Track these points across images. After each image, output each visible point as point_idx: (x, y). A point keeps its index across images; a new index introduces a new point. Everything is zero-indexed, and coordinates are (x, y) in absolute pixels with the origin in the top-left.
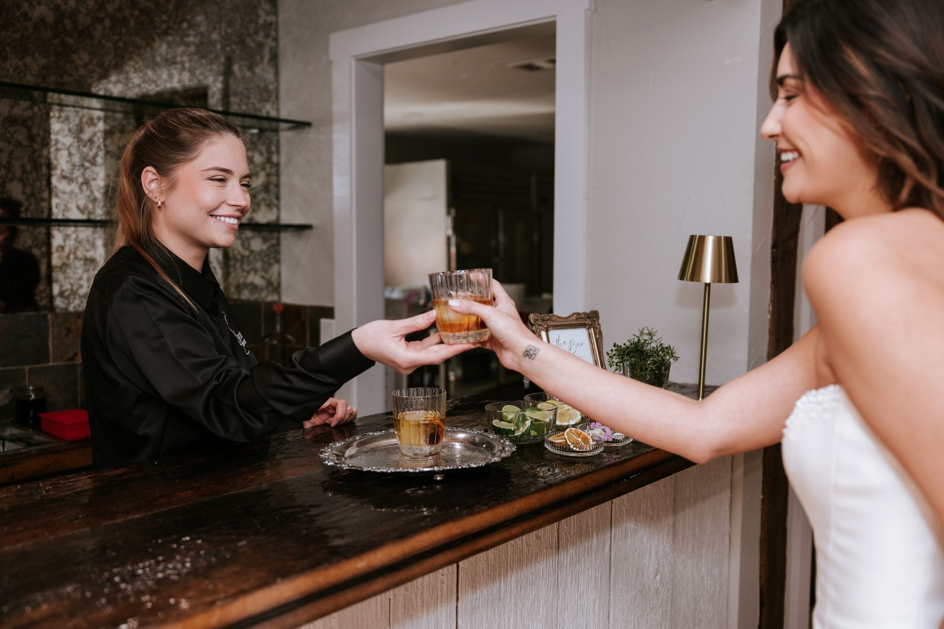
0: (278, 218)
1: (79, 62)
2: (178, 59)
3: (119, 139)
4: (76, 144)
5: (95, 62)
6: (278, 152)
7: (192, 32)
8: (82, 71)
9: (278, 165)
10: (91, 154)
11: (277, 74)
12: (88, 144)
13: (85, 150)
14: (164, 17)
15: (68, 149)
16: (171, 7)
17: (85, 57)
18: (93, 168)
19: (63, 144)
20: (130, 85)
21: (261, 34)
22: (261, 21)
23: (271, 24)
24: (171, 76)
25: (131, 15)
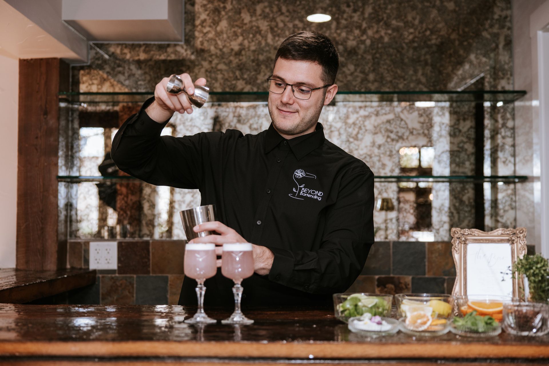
0: (515, 171)
1: (348, 72)
2: (423, 58)
3: (375, 120)
4: (344, 127)
5: (358, 70)
6: (514, 119)
7: (434, 37)
8: (349, 78)
9: (513, 129)
10: (355, 132)
11: (511, 56)
12: (353, 126)
13: (350, 130)
14: (411, 30)
15: (339, 130)
16: (417, 22)
17: (352, 67)
18: (356, 142)
19: (335, 128)
20: (384, 82)
21: (497, 26)
22: (496, 17)
23: (506, 17)
24: (416, 71)
25: (386, 34)
